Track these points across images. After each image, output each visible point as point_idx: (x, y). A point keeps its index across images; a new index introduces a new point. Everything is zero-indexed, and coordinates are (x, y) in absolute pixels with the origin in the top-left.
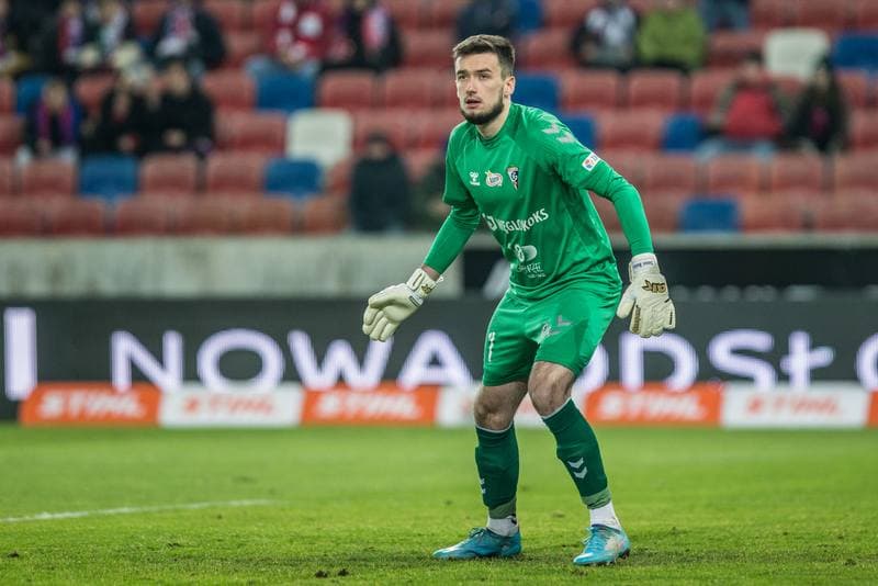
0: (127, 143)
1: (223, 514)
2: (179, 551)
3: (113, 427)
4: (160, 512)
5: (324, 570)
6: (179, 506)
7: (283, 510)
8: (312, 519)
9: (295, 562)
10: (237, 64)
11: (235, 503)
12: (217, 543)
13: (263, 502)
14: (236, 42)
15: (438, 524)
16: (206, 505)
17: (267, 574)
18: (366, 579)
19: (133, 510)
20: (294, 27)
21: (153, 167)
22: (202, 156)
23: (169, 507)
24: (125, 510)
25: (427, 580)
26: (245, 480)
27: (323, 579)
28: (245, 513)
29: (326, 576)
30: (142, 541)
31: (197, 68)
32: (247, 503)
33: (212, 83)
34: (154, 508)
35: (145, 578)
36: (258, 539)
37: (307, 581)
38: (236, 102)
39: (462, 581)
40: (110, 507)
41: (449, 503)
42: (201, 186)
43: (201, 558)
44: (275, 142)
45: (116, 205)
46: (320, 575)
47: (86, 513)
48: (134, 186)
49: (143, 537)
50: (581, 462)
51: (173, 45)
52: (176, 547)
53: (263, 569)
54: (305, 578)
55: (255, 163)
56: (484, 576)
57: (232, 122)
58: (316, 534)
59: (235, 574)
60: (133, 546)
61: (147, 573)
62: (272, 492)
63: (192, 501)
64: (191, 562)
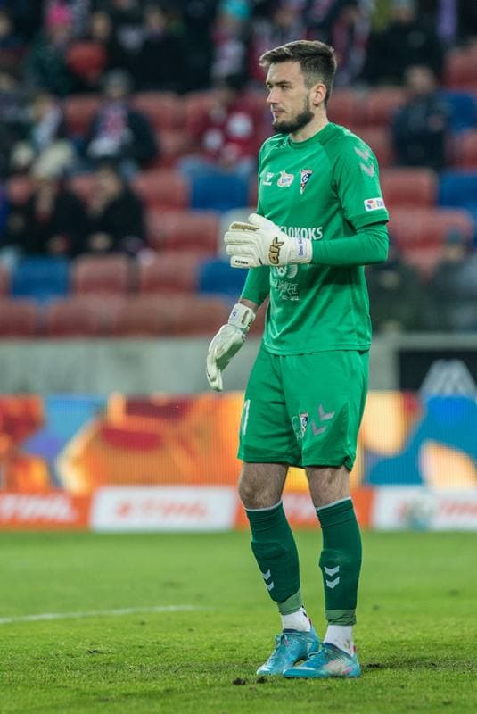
0: (58, 244)
1: (146, 620)
2: (99, 658)
3: (44, 532)
4: (84, 618)
5: (242, 677)
6: (105, 612)
7: (207, 616)
8: (235, 626)
9: (214, 669)
10: (169, 162)
11: (160, 609)
12: (138, 650)
13: (190, 608)
14: (169, 141)
15: (362, 630)
16: (129, 611)
17: (185, 682)
18: (285, 687)
19: (57, 616)
20: (223, 127)
21: (85, 269)
22: (132, 255)
23: (93, 613)
24: (49, 616)
25: (346, 687)
26: (172, 585)
27: (241, 687)
28: (169, 619)
29: (244, 683)
30: (61, 648)
31: (129, 169)
32: (172, 608)
33: (145, 183)
34: (78, 615)
35: (62, 686)
36: (179, 645)
37: (224, 689)
38: (169, 203)
39: (382, 688)
40: (34, 613)
41: (376, 608)
42: (134, 287)
43: (120, 666)
44: (208, 242)
45: (49, 307)
46: (238, 682)
47: (9, 620)
48: (65, 287)
49: (63, 644)
50: (336, 570)
51: (105, 145)
52: (95, 654)
53: (182, 677)
54: (223, 686)
55: (188, 263)
56: (403, 683)
57: (165, 222)
58: (238, 641)
59: (154, 682)
60: (52, 653)
61: (64, 680)
62: (199, 598)
63: (116, 607)
64: (110, 669)
